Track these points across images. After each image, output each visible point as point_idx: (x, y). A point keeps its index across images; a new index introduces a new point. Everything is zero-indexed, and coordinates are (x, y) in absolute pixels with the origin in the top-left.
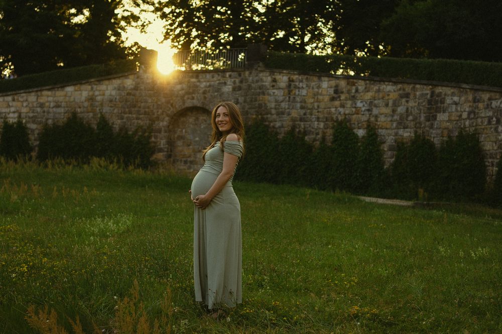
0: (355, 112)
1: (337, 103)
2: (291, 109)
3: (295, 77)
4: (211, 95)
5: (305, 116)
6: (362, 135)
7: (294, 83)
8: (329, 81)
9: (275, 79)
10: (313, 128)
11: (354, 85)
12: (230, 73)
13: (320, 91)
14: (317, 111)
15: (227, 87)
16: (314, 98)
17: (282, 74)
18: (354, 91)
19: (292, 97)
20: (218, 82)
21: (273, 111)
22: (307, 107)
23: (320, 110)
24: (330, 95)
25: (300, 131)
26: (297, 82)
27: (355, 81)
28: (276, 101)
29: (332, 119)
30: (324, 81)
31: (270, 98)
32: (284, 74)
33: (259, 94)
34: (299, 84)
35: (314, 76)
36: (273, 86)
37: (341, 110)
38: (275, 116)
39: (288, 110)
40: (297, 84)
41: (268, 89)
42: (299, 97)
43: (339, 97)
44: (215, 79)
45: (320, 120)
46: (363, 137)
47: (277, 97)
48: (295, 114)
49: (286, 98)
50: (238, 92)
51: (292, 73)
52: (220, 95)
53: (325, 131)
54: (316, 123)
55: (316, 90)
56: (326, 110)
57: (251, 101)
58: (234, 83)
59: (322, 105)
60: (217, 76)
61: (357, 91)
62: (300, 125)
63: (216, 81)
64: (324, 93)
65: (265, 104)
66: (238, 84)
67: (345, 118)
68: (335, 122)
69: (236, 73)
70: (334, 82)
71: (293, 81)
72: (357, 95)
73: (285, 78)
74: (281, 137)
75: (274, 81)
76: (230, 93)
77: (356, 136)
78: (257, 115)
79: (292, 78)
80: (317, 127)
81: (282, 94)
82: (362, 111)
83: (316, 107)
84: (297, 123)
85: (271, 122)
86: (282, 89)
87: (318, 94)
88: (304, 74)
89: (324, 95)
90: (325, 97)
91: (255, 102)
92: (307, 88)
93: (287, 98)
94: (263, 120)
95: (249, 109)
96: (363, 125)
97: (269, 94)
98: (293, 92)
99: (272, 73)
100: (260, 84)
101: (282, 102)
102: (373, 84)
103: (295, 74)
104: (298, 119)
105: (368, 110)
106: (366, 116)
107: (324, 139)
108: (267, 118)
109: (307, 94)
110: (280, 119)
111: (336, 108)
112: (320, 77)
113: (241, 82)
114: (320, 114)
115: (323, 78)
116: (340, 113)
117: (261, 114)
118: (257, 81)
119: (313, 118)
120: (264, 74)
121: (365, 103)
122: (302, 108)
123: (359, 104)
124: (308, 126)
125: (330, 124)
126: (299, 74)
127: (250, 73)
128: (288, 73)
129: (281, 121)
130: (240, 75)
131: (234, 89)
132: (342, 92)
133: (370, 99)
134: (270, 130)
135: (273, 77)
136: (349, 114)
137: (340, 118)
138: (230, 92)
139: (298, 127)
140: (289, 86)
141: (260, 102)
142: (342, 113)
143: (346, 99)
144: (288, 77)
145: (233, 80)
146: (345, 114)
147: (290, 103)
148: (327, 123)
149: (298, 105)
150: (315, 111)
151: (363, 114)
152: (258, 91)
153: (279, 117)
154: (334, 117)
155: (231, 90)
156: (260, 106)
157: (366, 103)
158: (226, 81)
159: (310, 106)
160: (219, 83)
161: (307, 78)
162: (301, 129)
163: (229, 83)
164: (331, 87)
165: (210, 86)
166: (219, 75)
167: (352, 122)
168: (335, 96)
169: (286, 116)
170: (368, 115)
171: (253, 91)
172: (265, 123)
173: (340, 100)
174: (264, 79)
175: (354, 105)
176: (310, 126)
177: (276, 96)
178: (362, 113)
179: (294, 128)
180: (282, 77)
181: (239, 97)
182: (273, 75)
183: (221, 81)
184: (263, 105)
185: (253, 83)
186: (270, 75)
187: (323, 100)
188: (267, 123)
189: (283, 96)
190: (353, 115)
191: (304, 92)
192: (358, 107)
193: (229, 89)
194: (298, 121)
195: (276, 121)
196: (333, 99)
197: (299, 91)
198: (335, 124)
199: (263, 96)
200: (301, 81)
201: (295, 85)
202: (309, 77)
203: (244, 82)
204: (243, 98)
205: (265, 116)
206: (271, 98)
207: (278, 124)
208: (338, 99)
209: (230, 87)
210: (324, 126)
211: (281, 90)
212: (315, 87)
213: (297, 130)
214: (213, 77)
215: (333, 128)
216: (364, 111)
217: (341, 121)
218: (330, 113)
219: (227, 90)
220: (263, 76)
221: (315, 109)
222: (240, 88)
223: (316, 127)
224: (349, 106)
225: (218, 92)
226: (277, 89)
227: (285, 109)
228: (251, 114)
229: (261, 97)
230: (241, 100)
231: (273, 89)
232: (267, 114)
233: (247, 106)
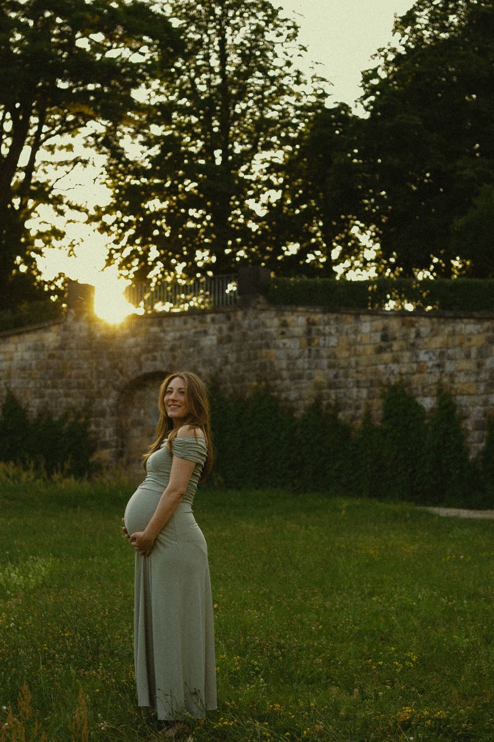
0: (417, 370)
1: (387, 356)
2: (314, 369)
3: (318, 317)
4: (184, 353)
5: (336, 380)
6: (430, 406)
7: (316, 327)
8: (373, 321)
9: (285, 321)
10: (350, 399)
11: (413, 326)
12: (213, 315)
13: (359, 338)
14: (354, 371)
15: (208, 337)
16: (349, 350)
17: (296, 314)
18: (413, 336)
19: (313, 349)
20: (193, 330)
21: (285, 374)
22: (339, 364)
23: (360, 368)
24: (374, 344)
25: (329, 405)
26: (320, 324)
27: (414, 319)
28: (289, 357)
29: (380, 383)
30: (365, 322)
31: (278, 353)
32: (298, 314)
33: (260, 347)
34: (324, 329)
35: (348, 314)
36: (283, 333)
37: (395, 367)
38: (287, 382)
39: (309, 371)
40: (321, 328)
41: (275, 339)
42: (326, 349)
43: (390, 346)
44: (189, 326)
45: (362, 384)
46: (432, 410)
47: (290, 351)
48: (319, 376)
49: (304, 351)
50: (225, 346)
51: (312, 310)
52: (199, 352)
53: (370, 402)
54: (355, 390)
55: (353, 336)
56: (369, 369)
57: (249, 359)
58: (220, 330)
59: (363, 360)
60: (192, 321)
61: (418, 335)
62: (329, 396)
63: (190, 329)
64: (365, 340)
65: (272, 363)
66: (225, 332)
67: (402, 380)
68: (385, 386)
69: (222, 315)
70: (380, 322)
71: (314, 324)
72: (419, 341)
73: (302, 320)
74: (298, 415)
75: (284, 324)
76: (215, 348)
77: (419, 408)
78: (259, 381)
79: (313, 319)
80: (357, 396)
81: (298, 346)
82: (428, 368)
83: (353, 364)
84: (324, 391)
85: (283, 391)
86: (297, 337)
87: (355, 343)
88: (332, 311)
89: (364, 345)
90: (367, 347)
91: (255, 360)
92: (338, 334)
93: (307, 352)
94: (269, 389)
95: (246, 371)
96: (431, 390)
97: (277, 347)
98: (316, 341)
99: (280, 312)
100: (262, 330)
101: (298, 358)
102: (443, 323)
103: (316, 313)
104: (326, 385)
105: (438, 366)
106: (435, 376)
107: (368, 415)
108: (276, 386)
109: (338, 344)
110: (296, 386)
111: (386, 364)
112: (357, 316)
113: (231, 329)
114: (360, 375)
115: (363, 318)
116: (392, 373)
117: (266, 380)
118: (257, 327)
119: (349, 383)
120: (268, 314)
121: (431, 354)
122: (331, 366)
123: (423, 357)
124: (342, 395)
125: (377, 391)
126: (324, 312)
127: (245, 314)
128: (307, 311)
129: (299, 389)
130: (229, 318)
131: (220, 341)
132: (395, 339)
133: (440, 348)
134: (280, 405)
135: (283, 318)
136: (407, 373)
137: (393, 380)
138: (214, 346)
139: (325, 397)
140: (309, 332)
141: (263, 360)
142: (396, 372)
143: (402, 349)
144: (306, 318)
145: (217, 327)
146: (401, 374)
147: (311, 360)
148: (372, 389)
149: (325, 362)
150: (352, 372)
151: (431, 373)
152: (259, 342)
153: (295, 383)
154: (384, 379)
155: (215, 342)
156: (263, 367)
157: (434, 354)
158: (207, 329)
159: (343, 363)
160: (196, 333)
161: (337, 318)
162: (330, 401)
163: (211, 331)
164: (376, 331)
165: (181, 338)
166: (194, 319)
167: (413, 386)
168: (383, 344)
169: (304, 380)
170: (438, 374)
171: (250, 342)
172: (272, 394)
173: (392, 351)
174: (268, 322)
175: (414, 358)
176: (345, 395)
177: (288, 349)
178: (429, 370)
179: (319, 400)
180: (295, 319)
181: (228, 353)
182: (282, 315)
183: (198, 330)
184: (268, 364)
185: (251, 330)
186: (277, 316)
187: (364, 351)
188: (276, 394)
189: (300, 347)
190: (414, 374)
191: (333, 341)
192: (421, 362)
193: (212, 340)
194: (324, 388)
195: (290, 390)
196: (380, 350)
197: (325, 340)
198: (386, 390)
199: (268, 351)
200: (327, 323)
201: (319, 330)
202: (339, 316)
203: (236, 328)
204: (235, 355)
205: (272, 383)
206: (281, 353)
207: (293, 395)
208: (389, 350)
209: (214, 337)
210: (368, 394)
211: (296, 339)
212: (350, 332)
213: (325, 403)
214: (185, 323)
215: (382, 397)
216: (432, 367)
217: (395, 385)
218: (376, 373)
219: (209, 343)
220: (266, 318)
221: (351, 367)
222: (229, 339)
223: (355, 397)
224: (406, 360)
225: (194, 346)
226: (289, 338)
227: (303, 369)
228: (249, 380)
229: (264, 351)
230: (232, 357)
231: (283, 338)
232: (276, 378)
233: (242, 368)
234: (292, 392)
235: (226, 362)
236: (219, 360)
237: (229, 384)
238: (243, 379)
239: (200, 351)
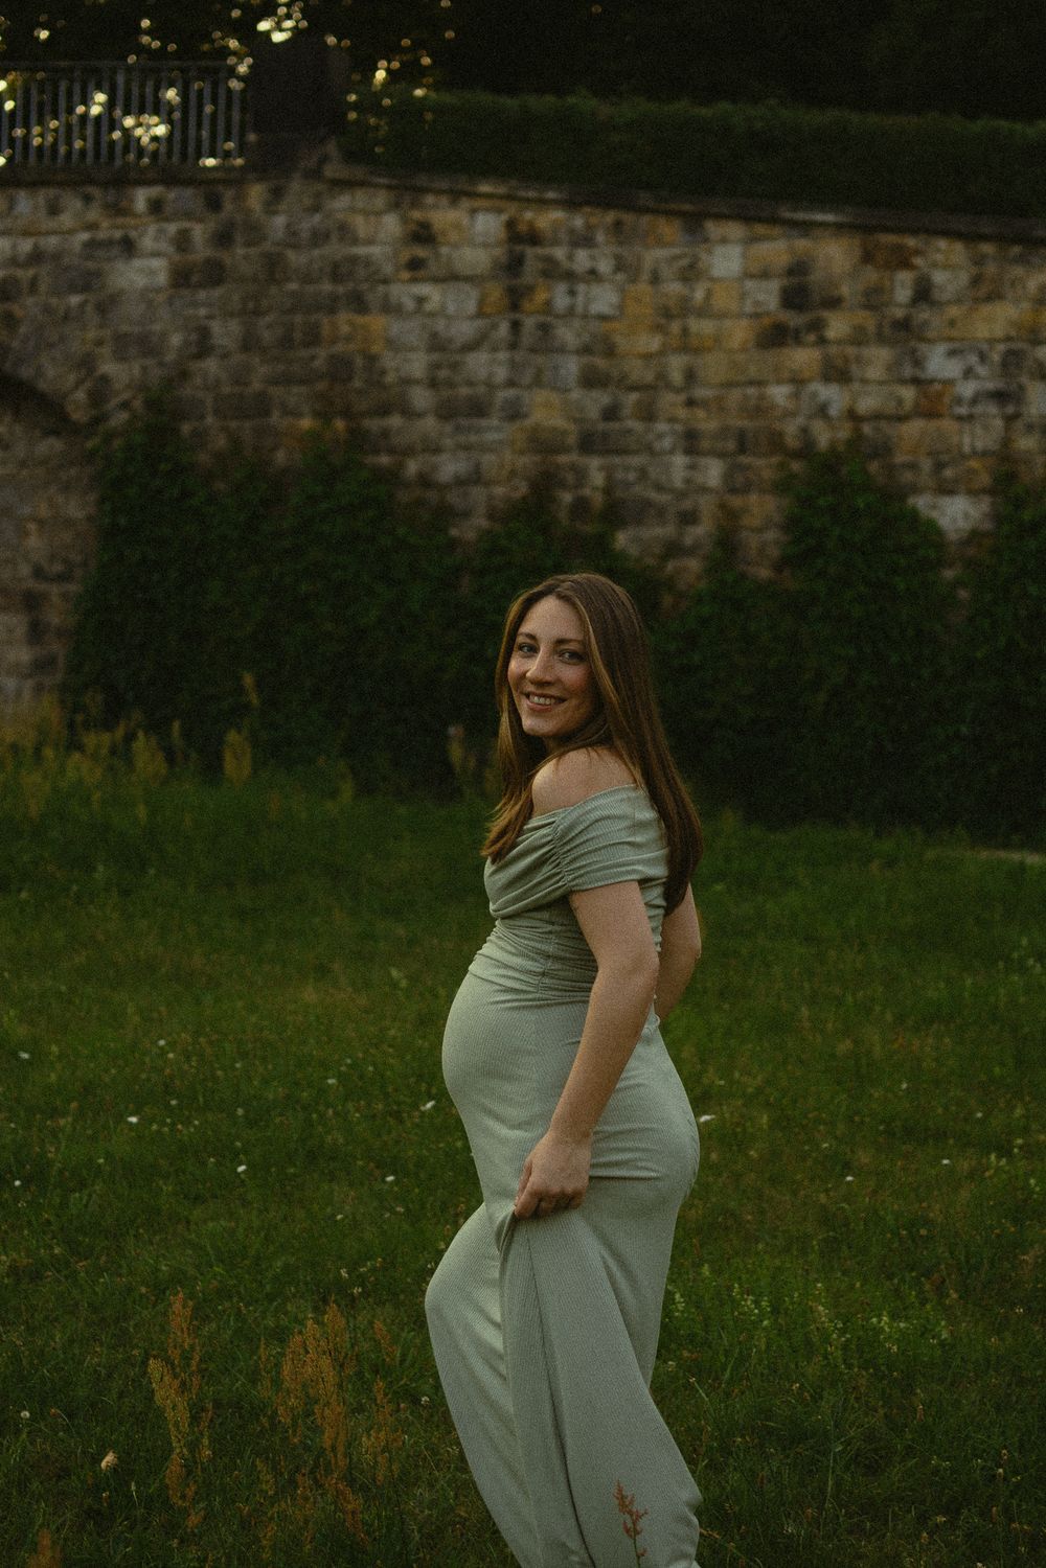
0: (917, 405)
1: (803, 357)
2: (529, 387)
3: (548, 219)
4: (47, 310)
5: (614, 426)
6: (964, 525)
7: (540, 251)
8: (754, 239)
9: (425, 226)
10: (659, 488)
11: (906, 264)
12: (155, 191)
13: (699, 295)
14: (682, 397)
15: (137, 263)
16: (658, 328)
17: (465, 203)
18: (903, 293)
19: (529, 323)
20: (85, 236)
21: (421, 398)
22: (624, 377)
23: (701, 393)
24: (756, 316)
25: (581, 507)
26: (556, 242)
27: (911, 242)
28: (436, 344)
29: (776, 442)
30: (724, 241)
31: (396, 327)
32: (478, 203)
33: (331, 306)
34: (570, 257)
35: (655, 212)
36: (415, 265)
37: (832, 395)
38: (430, 424)
39: (511, 393)
40: (559, 253)
41: (385, 282)
42: (577, 323)
43: (817, 326)
44: (66, 220)
45: (705, 444)
46: (974, 536)
47: (440, 325)
48: (546, 411)
49: (494, 326)
50: (202, 295)
51: (531, 194)
52: (102, 309)
53: (736, 502)
54: (680, 461)
55: (674, 288)
56: (735, 396)
57: (286, 342)
58: (182, 242)
59: (714, 367)
60: (78, 204)
61: (923, 293)
62: (581, 475)
63: (71, 232)
64: (721, 301)
65: (372, 359)
66: (201, 248)
67: (858, 436)
68: (798, 455)
69: (189, 192)
70: (780, 245)
71: (534, 238)
72: (923, 314)
73: (488, 224)
74: (469, 530)
75: (423, 235)
76: (161, 298)
77: (930, 533)
78: (324, 416)
79: (531, 224)
80: (688, 481)
81: (471, 306)
82: (959, 401)
83: (677, 377)
84: (563, 459)
85: (409, 451)
86: (468, 279)
87: (685, 308)
88: (604, 202)
89: (722, 315)
90: (728, 323)
91: (307, 345)
92: (620, 277)
93: (503, 330)
94: (358, 440)
95: (275, 381)
96: (974, 472)
97: (390, 308)
98: (541, 296)
99: (406, 193)
100: (334, 250)
101: (471, 347)
102: (1021, 260)
103: (543, 203)
104: (572, 440)
105: (1000, 397)
106: (986, 428)
107: (727, 543)
108: (385, 434)
109: (621, 307)
110: (462, 439)
111: (798, 381)
112: (693, 224)
113: (223, 238)
114: (701, 414)
115: (713, 228)
116: (822, 411)
117: (347, 413)
118: (319, 238)
119: (660, 436)
120: (360, 198)
121: (973, 359)
122: (590, 380)
123: (939, 364)
124: (632, 476)
125: (764, 466)
126: (571, 205)
127: (277, 194)
128: (509, 197)
129: (467, 448)
130: (214, 204)
131: (181, 278)
132: (834, 303)
133: (1008, 339)
134: (404, 497)
135: (416, 215)
136: (877, 416)
137: (823, 437)
138: (158, 290)
139: (570, 478)
140: (514, 265)
141: (339, 348)
142: (833, 412)
143: (858, 338)
144: (504, 217)
145: (172, 228)
146: (852, 415)
147: (519, 356)
148: (744, 460)
149: (571, 367)
150: (669, 401)
151: (971, 417)
152: (327, 287)
153: (458, 429)
154: (791, 429)
155: (162, 279)
156: (340, 370)
157: (983, 357)
158: (133, 234)
159: (639, 372)
160: (91, 245)
161: (618, 224)
162: (587, 492)
163: (147, 242)
164: (764, 275)
165: (36, 257)
166: (88, 199)
167: (900, 458)
168: (794, 319)
169: (495, 422)
170: (999, 423)
171: (293, 286)
172: (370, 460)
173: (822, 341)
174: (361, 225)
175: (908, 371)
176: (643, 473)
177: (432, 315)
178: (963, 411)
179: (544, 484)
180: (465, 221)
181: (210, 317)
182: (415, 205)
183: (102, 235)
184: (359, 362)
185: (295, 247)
186: (395, 206)
187: (717, 340)
188: (384, 460)
189: (480, 314)
190: (901, 419)
191: (603, 299)
192: (932, 381)
193: (152, 273)
194: (566, 450)
195: (437, 450)
196: (776, 337)
197: (572, 293)
198: (796, 466)
199: (360, 320)
200: (585, 240)
201: (550, 260)
202: (628, 218)
203: (239, 238)
204: (235, 326)
205: (373, 424)
206: (409, 331)
207: (449, 467)
208: (812, 338)
209: (158, 264)
210: (728, 477)
211: (467, 287)
212: (666, 272)
213: (567, 497)
214: (54, 210)
215: (782, 487)
216: (974, 401)
217: (833, 448)
218: (760, 409)
219: (141, 281)
220: (353, 210)
221: (669, 386)
222: (215, 274)
223: (678, 483)
224: (875, 372)
225: (86, 288)
226: (436, 280)
227: (490, 386)
228: (288, 412)
229: (344, 320)
230: (224, 333)
231: (414, 280)
232: (384, 411)
233: (263, 370)
234: (444, 457)
235: (202, 345)
236: (176, 340)
237: (210, 420)
238: (261, 406)
239: (106, 307)
